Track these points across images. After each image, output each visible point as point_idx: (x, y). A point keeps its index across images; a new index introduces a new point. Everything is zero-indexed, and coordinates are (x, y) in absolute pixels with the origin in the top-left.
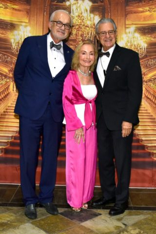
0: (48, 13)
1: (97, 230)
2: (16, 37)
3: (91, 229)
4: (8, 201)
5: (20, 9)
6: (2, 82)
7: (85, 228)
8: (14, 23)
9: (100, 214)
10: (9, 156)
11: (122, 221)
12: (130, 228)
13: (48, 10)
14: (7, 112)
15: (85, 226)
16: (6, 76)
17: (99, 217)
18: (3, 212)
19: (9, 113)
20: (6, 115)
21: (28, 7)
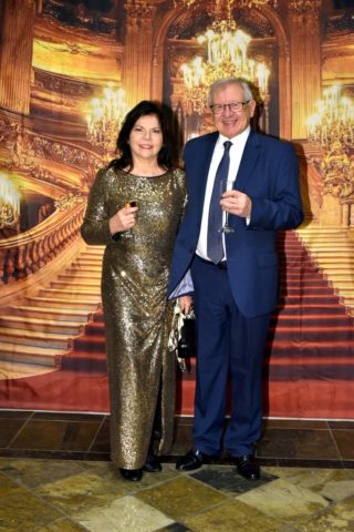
0: (162, 60)
1: (271, 511)
2: (95, 111)
3: (259, 508)
4: (85, 449)
5: (104, 53)
6: (68, 203)
7: (246, 505)
8: (90, 81)
9: (276, 478)
10: (83, 355)
11: (323, 492)
12: (340, 507)
13: (161, 55)
14: (79, 265)
15: (247, 502)
16: (75, 192)
17: (274, 482)
18: (76, 473)
19: (83, 268)
20: (76, 271)
21: (119, 49)
